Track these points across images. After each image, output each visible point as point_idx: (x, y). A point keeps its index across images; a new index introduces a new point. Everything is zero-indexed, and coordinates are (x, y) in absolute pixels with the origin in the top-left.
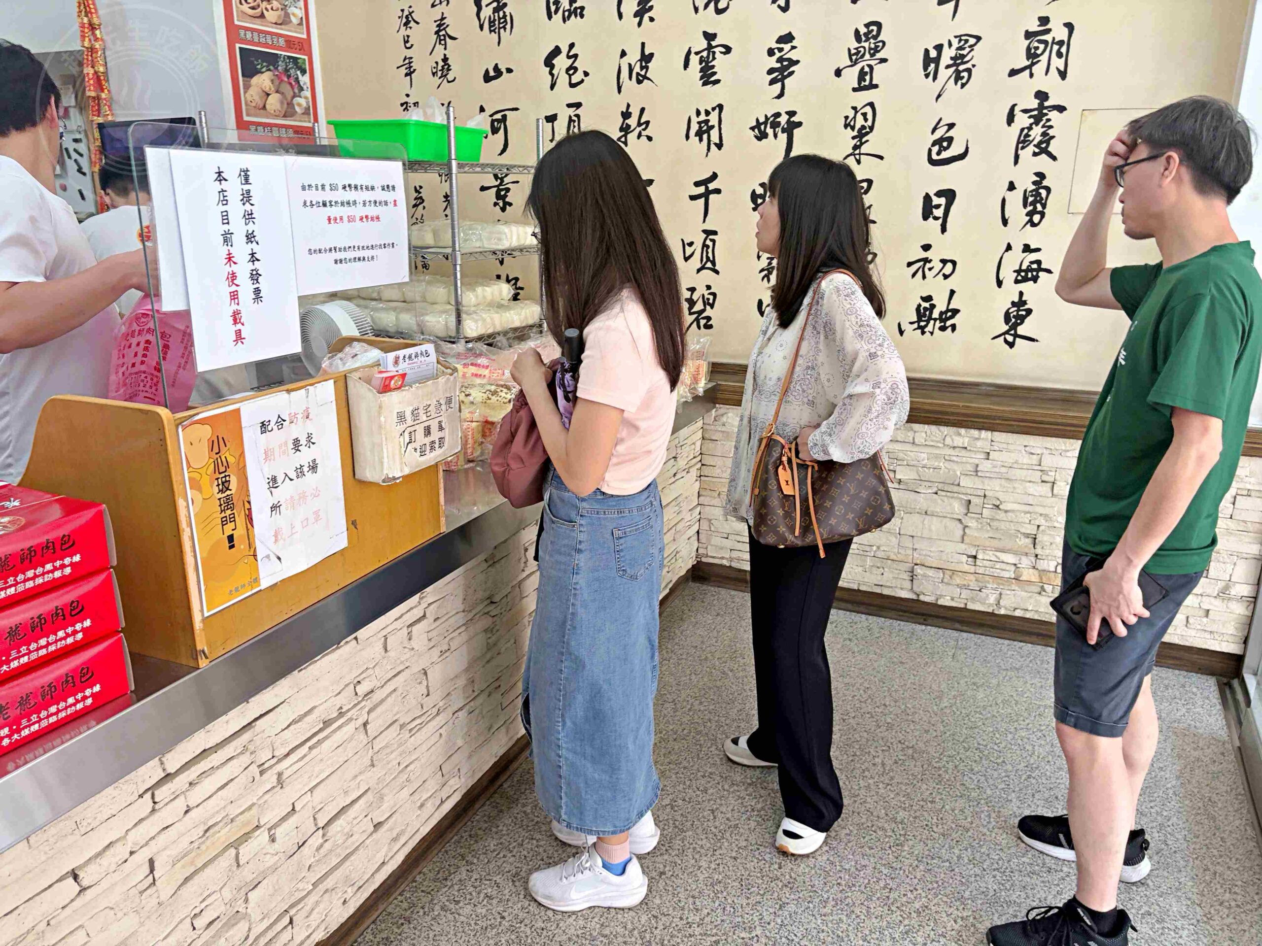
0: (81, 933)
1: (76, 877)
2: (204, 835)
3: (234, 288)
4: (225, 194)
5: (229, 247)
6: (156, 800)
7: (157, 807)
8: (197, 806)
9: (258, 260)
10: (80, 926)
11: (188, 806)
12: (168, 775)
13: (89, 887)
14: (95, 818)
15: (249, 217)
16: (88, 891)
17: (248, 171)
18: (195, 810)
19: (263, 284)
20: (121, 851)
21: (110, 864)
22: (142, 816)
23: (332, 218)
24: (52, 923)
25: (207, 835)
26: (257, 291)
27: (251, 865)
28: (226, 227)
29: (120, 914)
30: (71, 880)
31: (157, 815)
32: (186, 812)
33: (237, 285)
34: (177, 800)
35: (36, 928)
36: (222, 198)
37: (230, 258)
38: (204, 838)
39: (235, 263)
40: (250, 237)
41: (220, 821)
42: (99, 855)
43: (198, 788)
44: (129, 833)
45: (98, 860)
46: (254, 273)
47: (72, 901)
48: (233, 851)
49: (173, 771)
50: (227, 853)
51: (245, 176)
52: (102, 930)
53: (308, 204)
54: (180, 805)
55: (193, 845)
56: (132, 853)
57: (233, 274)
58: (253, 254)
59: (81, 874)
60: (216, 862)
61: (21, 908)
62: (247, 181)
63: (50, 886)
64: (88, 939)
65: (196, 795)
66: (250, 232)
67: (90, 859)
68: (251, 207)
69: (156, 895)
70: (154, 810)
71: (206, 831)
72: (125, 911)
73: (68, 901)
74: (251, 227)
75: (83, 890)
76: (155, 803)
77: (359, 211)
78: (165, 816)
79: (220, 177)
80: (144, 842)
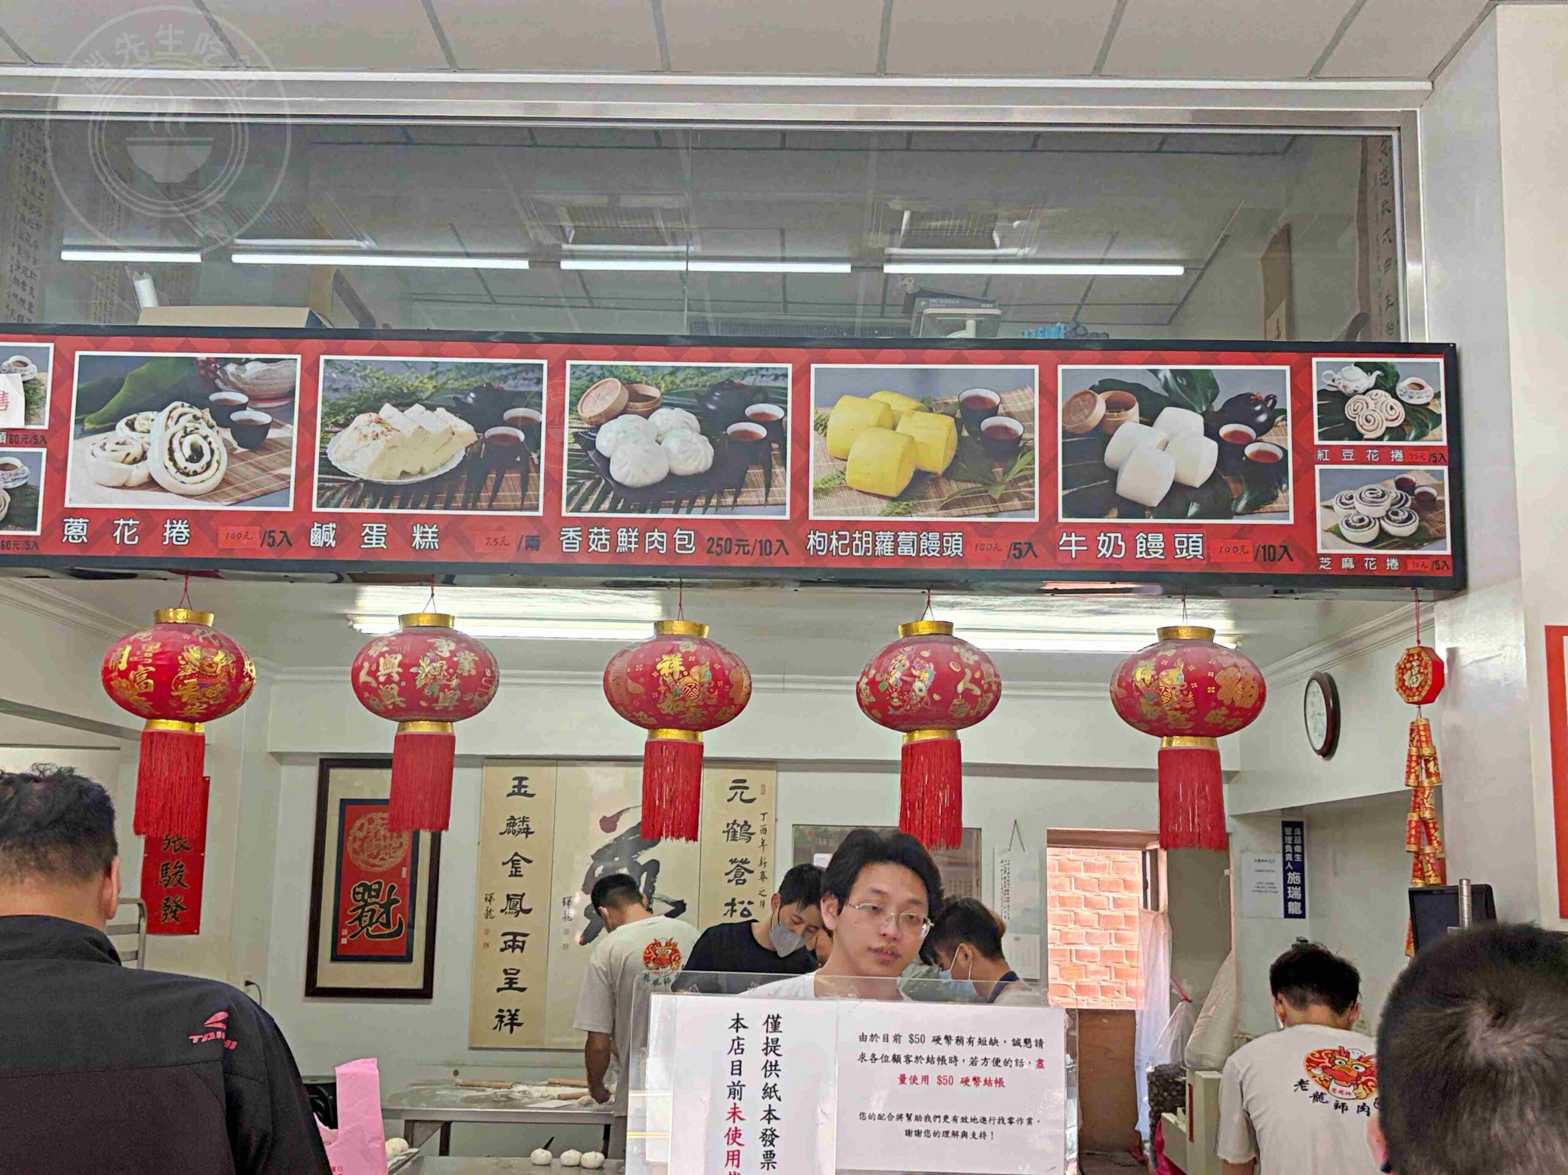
3: (735, 1147)
4: (741, 1042)
5: (736, 1100)
9: (776, 1118)
15: (772, 1068)
17: (778, 1017)
19: (778, 1147)
23: (908, 1076)
26: (769, 1156)
28: (736, 1079)
33: (740, 1145)
36: (736, 1046)
37: (734, 1113)
39: (741, 1119)
40: (769, 1092)
46: (769, 1133)
51: (774, 1022)
53: (868, 1057)
57: (736, 1130)
58: (770, 1112)
62: (776, 1027)
66: (770, 1085)
68: (777, 1058)
74: (772, 1080)
77: (964, 1070)
79: (738, 1023)
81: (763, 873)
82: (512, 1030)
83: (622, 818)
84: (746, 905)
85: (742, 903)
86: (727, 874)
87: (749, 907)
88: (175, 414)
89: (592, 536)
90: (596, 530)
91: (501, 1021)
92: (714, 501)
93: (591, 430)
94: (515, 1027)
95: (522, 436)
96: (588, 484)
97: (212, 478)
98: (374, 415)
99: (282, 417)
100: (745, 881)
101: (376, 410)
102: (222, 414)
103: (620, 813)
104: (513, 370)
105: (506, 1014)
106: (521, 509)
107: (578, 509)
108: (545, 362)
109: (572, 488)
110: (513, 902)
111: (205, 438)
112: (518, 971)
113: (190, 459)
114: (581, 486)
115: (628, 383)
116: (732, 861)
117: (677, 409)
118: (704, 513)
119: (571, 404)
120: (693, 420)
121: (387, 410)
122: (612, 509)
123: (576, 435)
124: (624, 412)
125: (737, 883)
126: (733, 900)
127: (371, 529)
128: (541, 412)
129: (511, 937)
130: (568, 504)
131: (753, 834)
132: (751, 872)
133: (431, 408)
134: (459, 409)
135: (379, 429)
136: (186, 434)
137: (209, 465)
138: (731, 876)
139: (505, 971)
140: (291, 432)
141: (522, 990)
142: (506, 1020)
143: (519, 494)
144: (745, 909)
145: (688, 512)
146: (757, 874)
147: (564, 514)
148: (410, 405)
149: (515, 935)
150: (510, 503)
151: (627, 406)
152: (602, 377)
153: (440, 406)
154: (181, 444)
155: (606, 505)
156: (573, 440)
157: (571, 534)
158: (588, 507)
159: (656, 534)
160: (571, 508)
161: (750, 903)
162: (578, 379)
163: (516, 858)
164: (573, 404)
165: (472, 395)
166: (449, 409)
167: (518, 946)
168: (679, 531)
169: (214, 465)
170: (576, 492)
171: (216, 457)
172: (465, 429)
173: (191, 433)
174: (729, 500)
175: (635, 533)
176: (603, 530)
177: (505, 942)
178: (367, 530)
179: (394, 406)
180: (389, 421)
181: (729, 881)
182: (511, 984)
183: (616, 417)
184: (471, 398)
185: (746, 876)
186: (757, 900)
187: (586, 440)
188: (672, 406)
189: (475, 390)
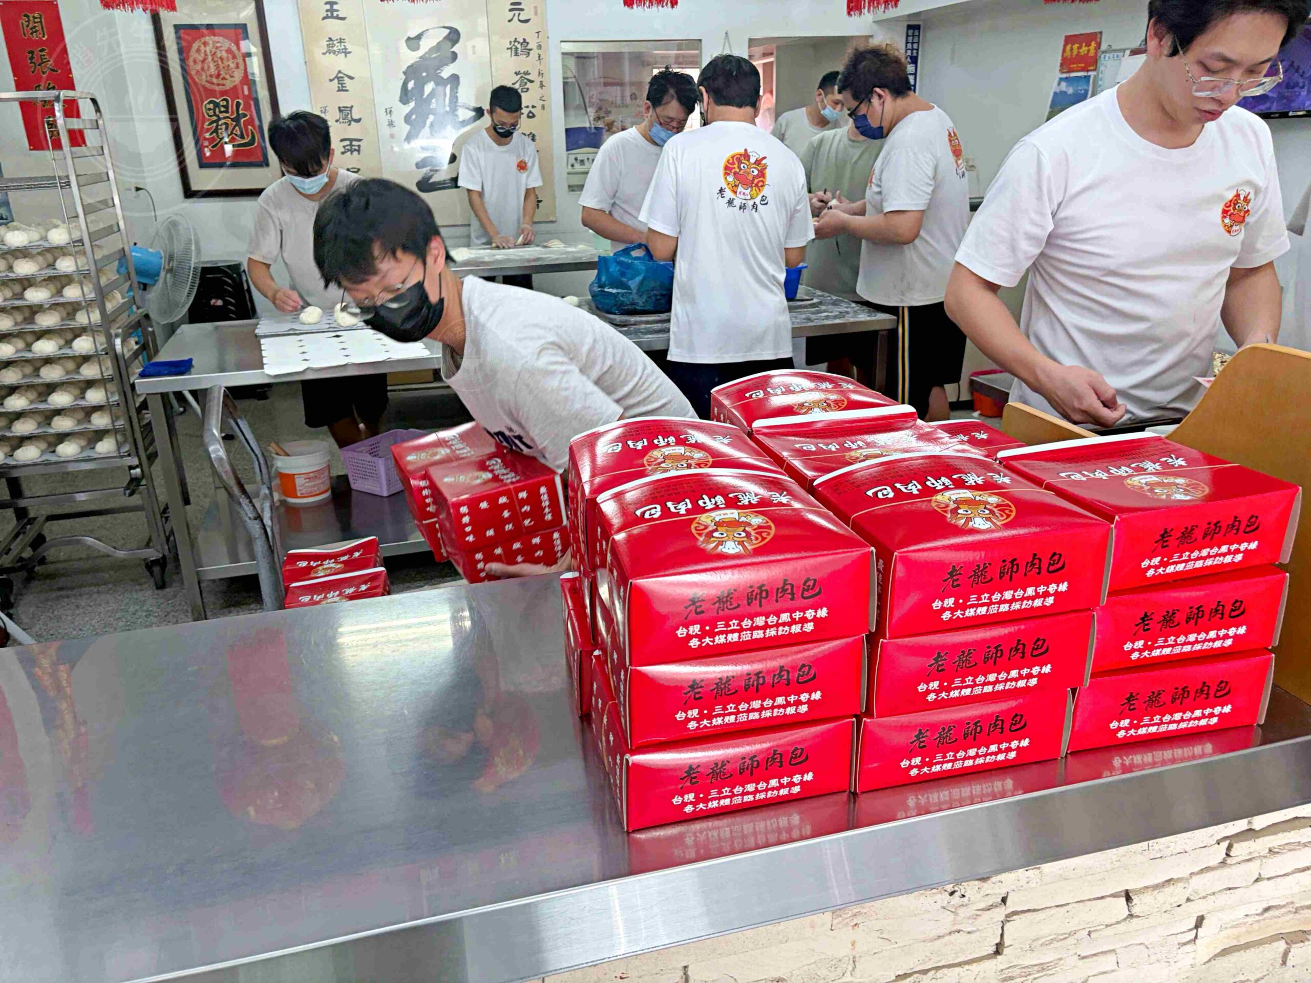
0: (1111, 958)
1: (1128, 898)
2: (1262, 914)
6: (1232, 854)
7: (1229, 861)
8: (1269, 879)
10: (1114, 950)
11: (1260, 874)
12: (1250, 830)
13: (1138, 917)
14: (1168, 847)
16: (1135, 920)
18: (1265, 882)
20: (1177, 893)
21: (1165, 903)
22: (1211, 864)
24: (1093, 935)
25: (1266, 915)
27: (1296, 971)
29: (1153, 958)
30: (1123, 900)
31: (1225, 872)
32: (1257, 880)
34: (1250, 864)
35: (1078, 934)
38: (1261, 918)
41: (1284, 906)
42: (1156, 887)
43: (1278, 859)
44: (1194, 878)
45: (1156, 892)
47: (1118, 923)
48: (1281, 946)
49: (1257, 828)
50: (1275, 944)
52: (1131, 966)
54: (1253, 869)
55: (1248, 919)
56: (1188, 900)
59: (1135, 899)
60: (1261, 948)
61: (1071, 906)
63: (1102, 898)
64: (1115, 967)
65: (1273, 866)
67: (1147, 887)
69: (1192, 955)
70: (1223, 863)
71: (1267, 909)
72: (1159, 956)
73: (1114, 921)
75: (1131, 916)
76: (1227, 855)
78: (1236, 874)
80: (1204, 894)
81: (541, 82)
83: (423, 37)
87: (533, 110)
100: (528, 90)
103: (421, 33)
110: (344, 113)
116: (517, 74)
129: (348, 142)
131: (531, 50)
132: (532, 82)
146: (537, 84)
149: (351, 140)
161: (534, 107)
163: (340, 75)
167: (355, 150)
177: (344, 147)
185: (529, 85)
186: (539, 104)
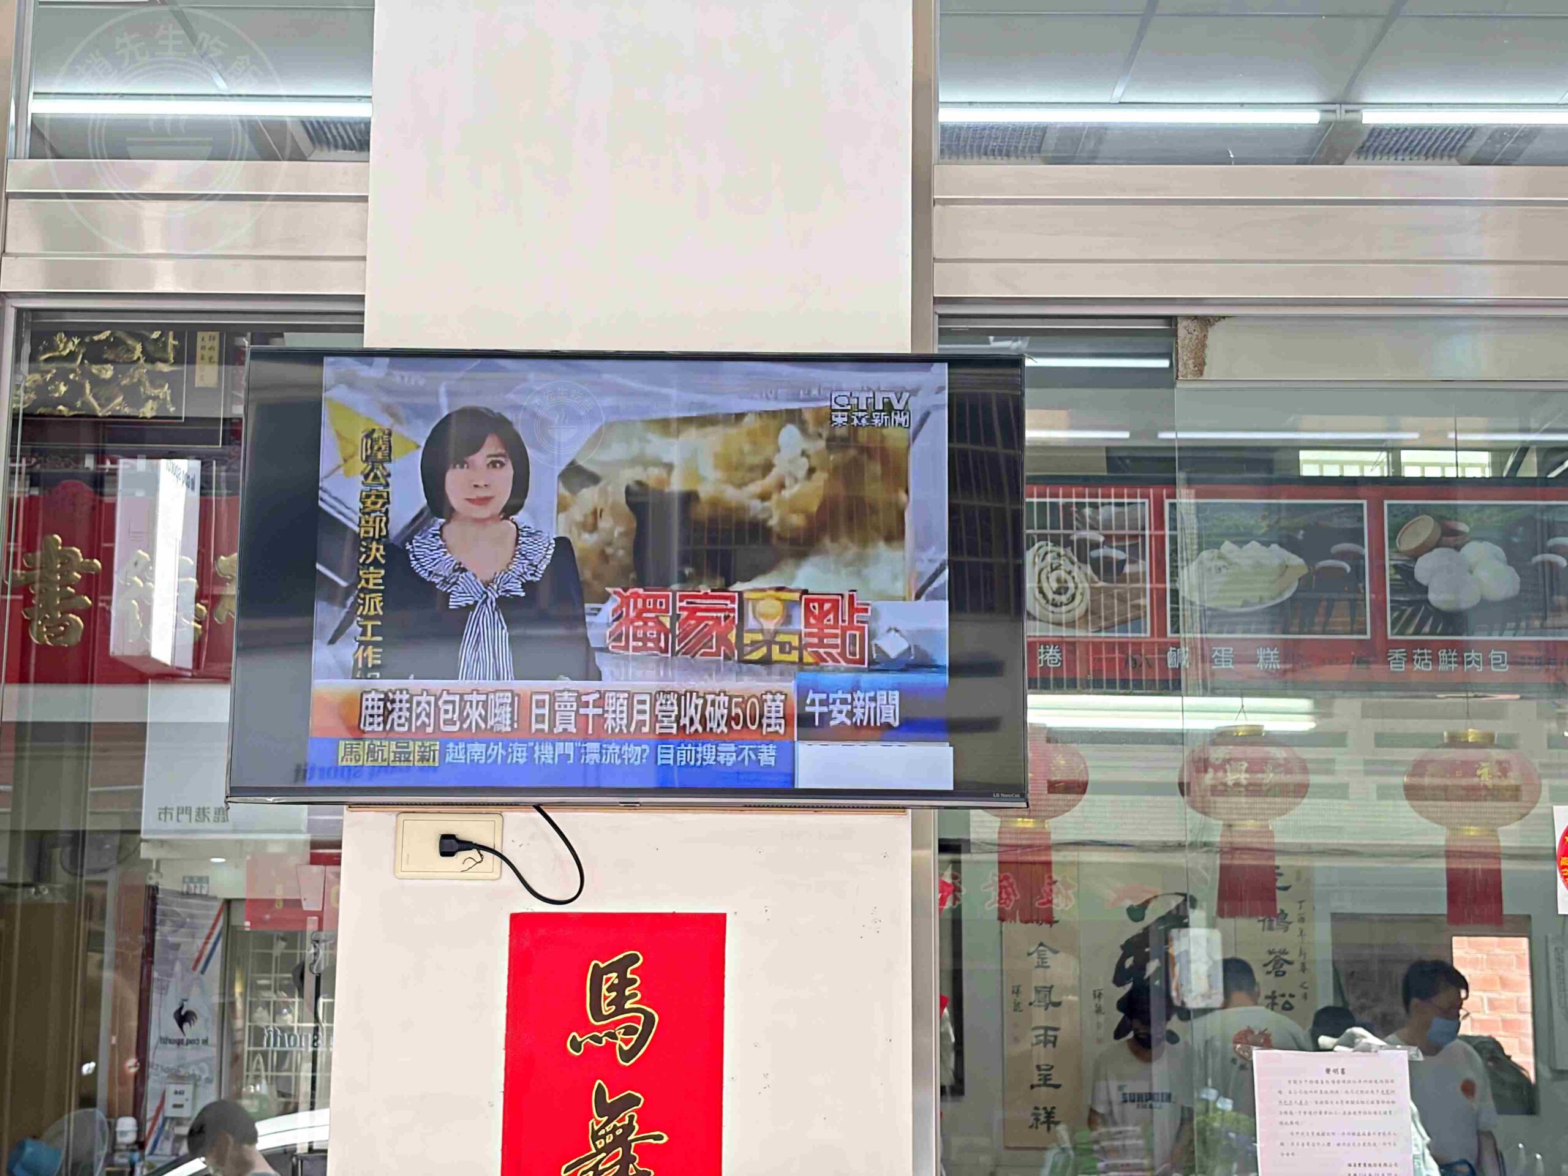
81: (1303, 964)
82: (1049, 1129)
83: (1151, 906)
84: (1287, 998)
85: (1283, 995)
86: (1265, 965)
87: (1291, 1001)
88: (1042, 551)
89: (1416, 657)
90: (1419, 651)
91: (1037, 1120)
92: (1523, 624)
93: (1409, 561)
94: (1052, 1126)
95: (1348, 569)
96: (1409, 610)
97: (1079, 607)
98: (1216, 551)
99: (1135, 555)
100: (1284, 973)
101: (1218, 545)
102: (1082, 551)
103: (1147, 902)
104: (1336, 510)
105: (1042, 1112)
106: (1352, 633)
107: (1401, 632)
108: (1365, 502)
109: (1396, 614)
110: (1042, 995)
111: (1069, 573)
112: (1052, 1067)
113: (1058, 592)
114: (1403, 612)
115: (1440, 520)
116: (1270, 953)
117: (1484, 543)
118: (1514, 635)
119: (1390, 538)
120: (1499, 551)
121: (1227, 546)
122: (1432, 632)
123: (1395, 567)
124: (1438, 546)
125: (1277, 975)
126: (1274, 992)
127: (1220, 651)
128: (1363, 546)
129: (1042, 1032)
130: (1393, 628)
131: (1290, 923)
132: (1290, 963)
133: (1267, 544)
134: (1290, 544)
135: (1221, 563)
136: (1052, 570)
137: (1073, 597)
138: (1270, 968)
139: (1038, 1067)
140: (1144, 566)
141: (1057, 1086)
142: (1042, 1118)
143: (1348, 619)
144: (1287, 1002)
145: (1501, 635)
146: (1297, 966)
147: (1390, 637)
148: (1247, 542)
149: (1046, 1029)
150: (1340, 628)
151: (1440, 539)
152: (1416, 514)
153: (1274, 542)
154: (1048, 578)
155: (1427, 629)
156: (1393, 571)
157: (1397, 656)
158: (1411, 630)
159: (1473, 654)
160: (1396, 630)
161: (1292, 996)
162: (1395, 516)
163: (1041, 948)
164: (1392, 539)
165: (1302, 532)
166: (1281, 545)
167: (1050, 1041)
168: (1493, 652)
169: (1078, 598)
170: (1399, 618)
171: (1079, 591)
172: (1296, 561)
173: (1056, 568)
174: (1537, 623)
175: (1454, 654)
176: (1425, 651)
177: (1037, 1036)
178: (1216, 653)
179: (1234, 543)
180: (1229, 556)
181: (1269, 973)
182: (1046, 1081)
183: (1431, 550)
184: (1300, 535)
185: (1286, 967)
186: (1299, 993)
187: (1406, 572)
188: (1481, 539)
189: (1304, 529)
